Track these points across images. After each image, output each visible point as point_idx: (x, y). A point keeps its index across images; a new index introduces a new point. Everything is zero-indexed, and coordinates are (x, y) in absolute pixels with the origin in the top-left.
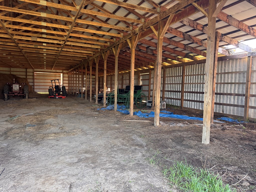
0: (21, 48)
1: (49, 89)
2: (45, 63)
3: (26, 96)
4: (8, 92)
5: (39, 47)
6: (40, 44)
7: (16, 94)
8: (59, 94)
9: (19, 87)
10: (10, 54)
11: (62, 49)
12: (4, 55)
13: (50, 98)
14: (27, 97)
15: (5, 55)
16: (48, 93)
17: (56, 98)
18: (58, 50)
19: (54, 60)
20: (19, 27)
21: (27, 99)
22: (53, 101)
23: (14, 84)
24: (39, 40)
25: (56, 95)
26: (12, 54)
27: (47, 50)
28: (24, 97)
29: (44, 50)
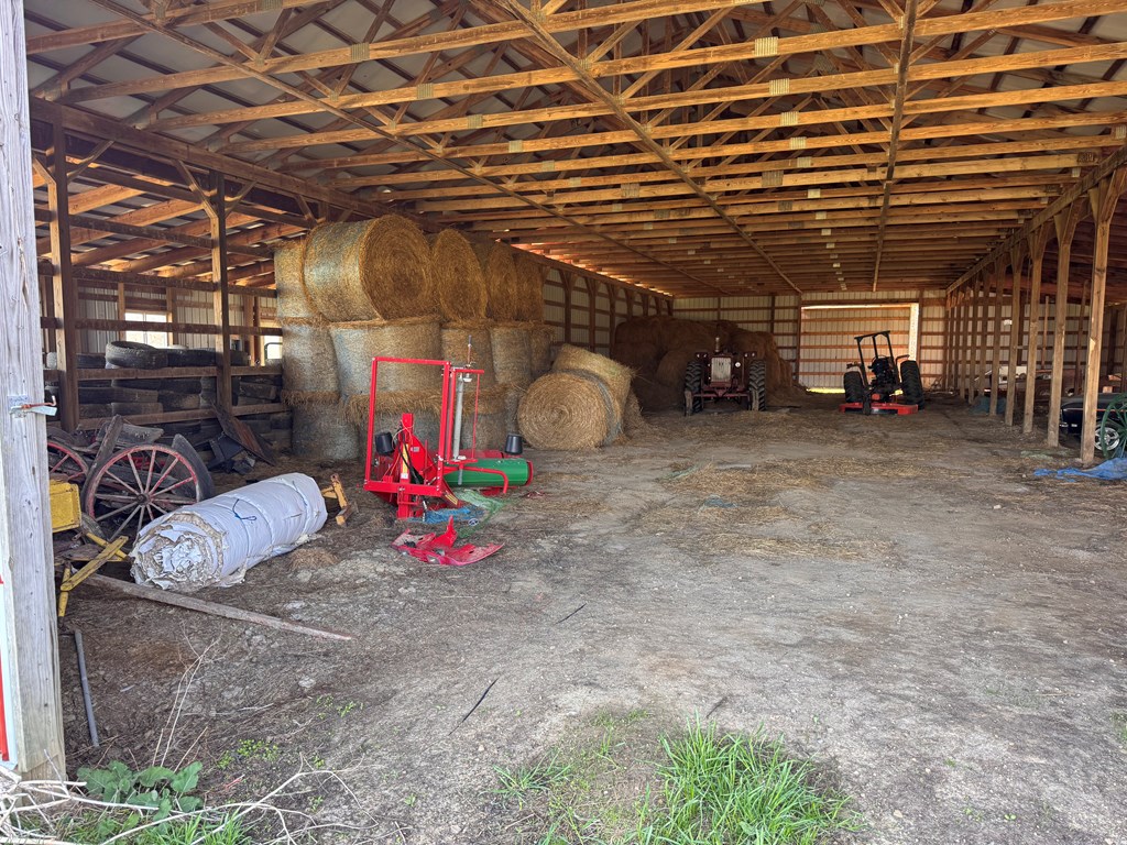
0: (737, 221)
1: (846, 375)
2: (835, 266)
3: (752, 402)
4: (697, 384)
5: (796, 208)
6: (798, 195)
7: (720, 393)
8: (886, 398)
9: (734, 369)
10: (706, 250)
11: (886, 201)
12: (690, 253)
13: (848, 410)
14: (756, 405)
15: (693, 253)
16: (843, 391)
17: (869, 413)
18: (872, 205)
19: (870, 250)
20: (712, 151)
21: (753, 414)
22: (853, 423)
23: (717, 355)
24: (789, 181)
25: (873, 401)
26: (713, 246)
27: (831, 216)
28: (748, 405)
29: (820, 216)
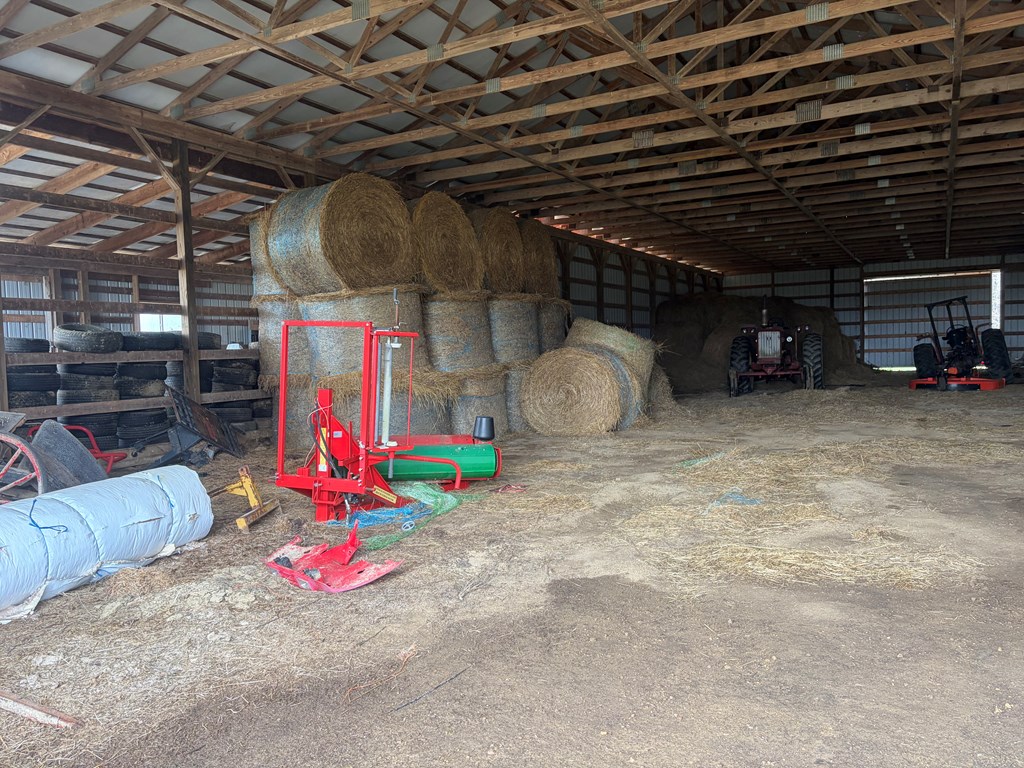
0: (776, 174)
1: (916, 348)
2: (898, 228)
3: (806, 379)
4: (744, 362)
5: (842, 151)
6: (844, 133)
7: (769, 371)
8: (967, 372)
9: (784, 344)
10: (745, 214)
11: (954, 134)
12: (729, 219)
13: (919, 386)
14: (810, 382)
15: (733, 218)
16: (914, 369)
17: (947, 389)
18: (937, 140)
19: (938, 205)
21: (804, 394)
22: (926, 400)
23: (764, 329)
24: (830, 112)
25: (950, 375)
26: (753, 208)
27: (887, 159)
28: (802, 385)
29: (873, 161)
